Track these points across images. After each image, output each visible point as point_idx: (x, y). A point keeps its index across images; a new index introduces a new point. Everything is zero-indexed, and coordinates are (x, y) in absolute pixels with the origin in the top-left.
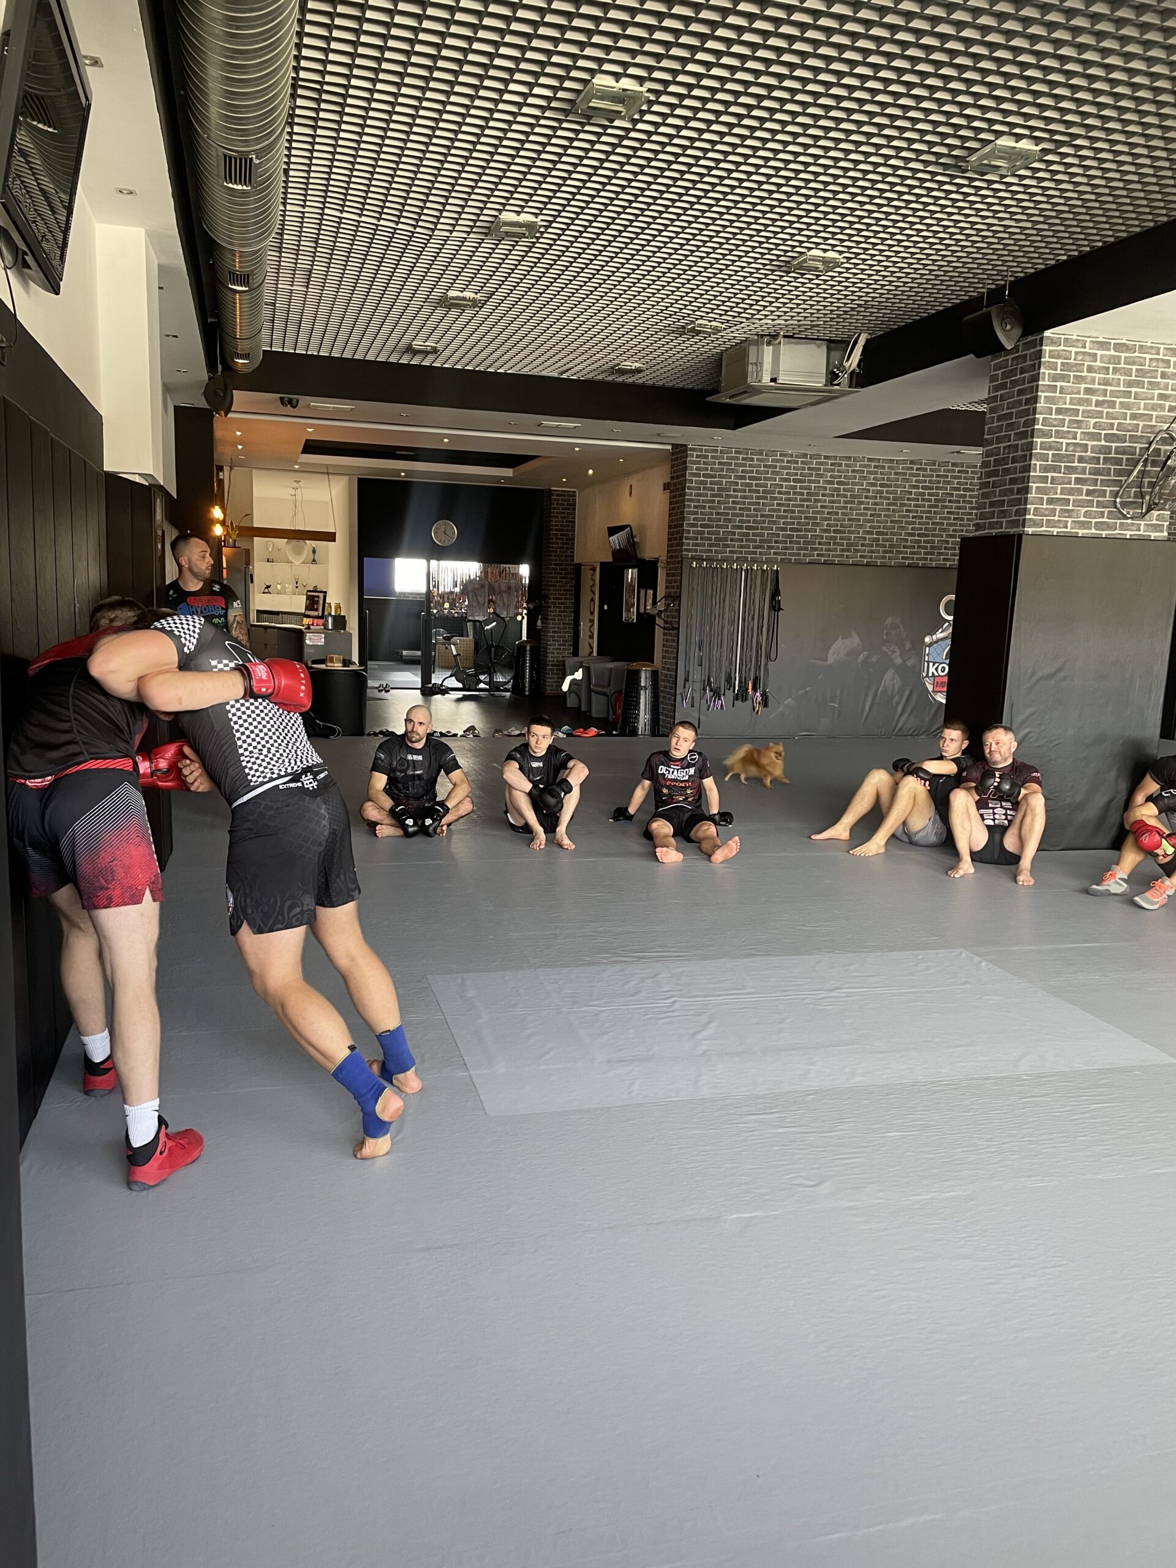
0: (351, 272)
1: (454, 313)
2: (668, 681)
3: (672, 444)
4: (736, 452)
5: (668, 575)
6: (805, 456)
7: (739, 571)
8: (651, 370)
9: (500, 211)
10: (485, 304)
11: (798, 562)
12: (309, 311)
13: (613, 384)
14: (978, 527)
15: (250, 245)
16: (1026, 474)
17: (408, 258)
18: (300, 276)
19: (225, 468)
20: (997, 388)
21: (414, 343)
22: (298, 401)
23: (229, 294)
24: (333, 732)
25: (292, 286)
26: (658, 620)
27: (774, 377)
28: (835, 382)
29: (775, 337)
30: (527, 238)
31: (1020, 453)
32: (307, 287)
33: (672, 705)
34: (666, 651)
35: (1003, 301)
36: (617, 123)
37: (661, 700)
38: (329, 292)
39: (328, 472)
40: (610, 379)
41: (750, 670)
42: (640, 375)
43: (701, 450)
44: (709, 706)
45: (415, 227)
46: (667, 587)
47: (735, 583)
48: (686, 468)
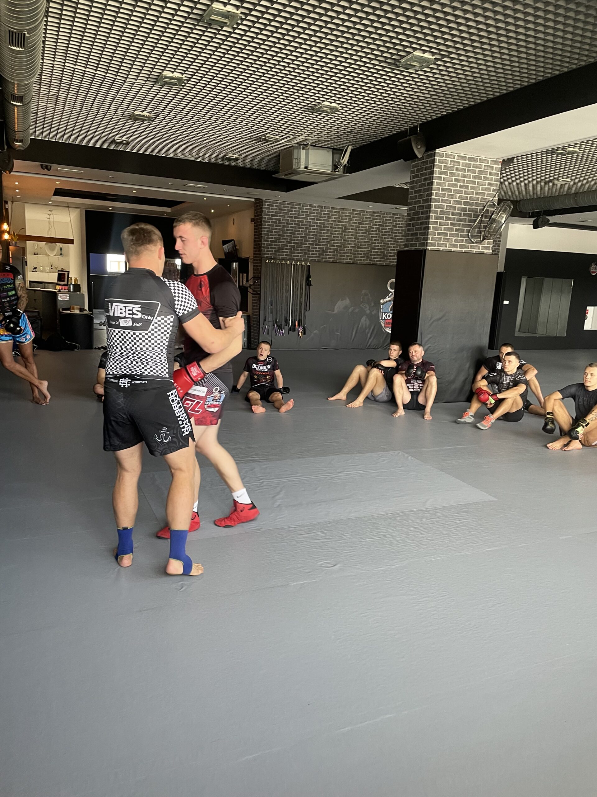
0: (80, 98)
1: (138, 123)
2: (255, 321)
3: (255, 198)
4: (288, 204)
5: (254, 266)
6: (322, 207)
7: (290, 265)
8: (244, 159)
9: (163, 70)
10: (155, 119)
11: (319, 261)
12: (57, 118)
13: (223, 165)
14: (406, 246)
15: (23, 81)
16: (428, 220)
17: (112, 93)
18: (51, 99)
19: (9, 203)
20: (414, 177)
21: (116, 138)
22: (51, 167)
23: (11, 106)
24: (75, 347)
25: (47, 104)
26: (249, 290)
27: (306, 166)
28: (336, 170)
29: (306, 145)
30: (177, 85)
31: (425, 210)
32: (56, 105)
33: (257, 333)
34: (254, 306)
35: (417, 133)
36: (224, 29)
37: (252, 331)
38: (68, 109)
39: (68, 206)
40: (222, 162)
41: (296, 316)
42: (238, 162)
43: (270, 202)
44: (276, 334)
45: (116, 76)
46: (254, 273)
47: (289, 271)
48: (262, 211)
